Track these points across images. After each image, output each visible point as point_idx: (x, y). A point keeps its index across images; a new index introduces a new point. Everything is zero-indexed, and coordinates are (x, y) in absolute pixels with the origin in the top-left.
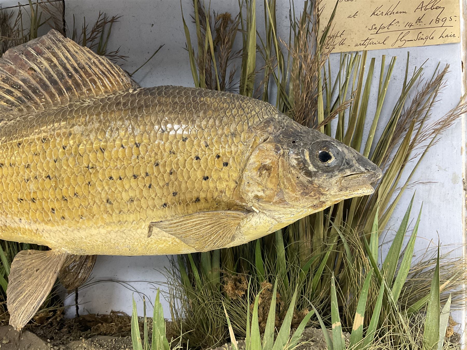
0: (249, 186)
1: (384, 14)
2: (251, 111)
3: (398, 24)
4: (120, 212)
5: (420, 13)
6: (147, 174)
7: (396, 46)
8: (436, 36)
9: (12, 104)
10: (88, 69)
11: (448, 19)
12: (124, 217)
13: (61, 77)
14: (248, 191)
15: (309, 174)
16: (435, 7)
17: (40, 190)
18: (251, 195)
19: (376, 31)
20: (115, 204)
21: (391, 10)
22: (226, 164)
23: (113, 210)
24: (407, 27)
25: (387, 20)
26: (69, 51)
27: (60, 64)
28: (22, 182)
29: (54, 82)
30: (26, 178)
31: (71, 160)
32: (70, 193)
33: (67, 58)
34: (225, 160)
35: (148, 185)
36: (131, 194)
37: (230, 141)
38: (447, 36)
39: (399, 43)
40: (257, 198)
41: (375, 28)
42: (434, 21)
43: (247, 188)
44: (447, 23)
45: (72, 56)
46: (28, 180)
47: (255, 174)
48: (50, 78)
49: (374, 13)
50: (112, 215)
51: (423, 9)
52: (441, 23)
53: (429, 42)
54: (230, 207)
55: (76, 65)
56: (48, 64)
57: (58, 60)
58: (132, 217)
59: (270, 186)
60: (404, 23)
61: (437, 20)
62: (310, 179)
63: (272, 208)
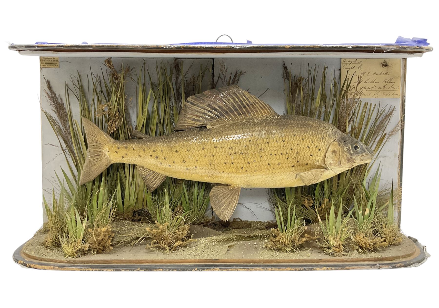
0: (328, 159)
1: (370, 83)
2: (328, 128)
3: (375, 88)
4: (273, 169)
5: (385, 84)
6: (287, 153)
7: (374, 97)
8: (391, 94)
9: (212, 117)
10: (254, 105)
11: (396, 87)
12: (274, 171)
13: (240, 107)
14: (328, 161)
15: (351, 154)
16: (391, 82)
17: (237, 159)
18: (329, 162)
19: (366, 90)
20: (272, 165)
21: (373, 81)
22: (319, 150)
23: (270, 168)
24: (379, 89)
25: (371, 85)
26: (245, 96)
27: (239, 101)
28: (227, 155)
29: (236, 110)
30: (230, 153)
31: (253, 146)
32: (252, 160)
33: (244, 99)
34: (319, 148)
35: (287, 158)
36: (279, 161)
37: (322, 141)
38: (395, 95)
39: (376, 96)
40: (330, 164)
41: (366, 88)
42: (390, 88)
43: (327, 160)
44: (396, 89)
45: (247, 98)
46: (231, 154)
47: (331, 154)
48: (234, 107)
49: (366, 82)
50: (269, 170)
51: (386, 82)
52: (393, 89)
53: (388, 96)
54: (320, 167)
55: (248, 103)
56: (233, 101)
57: (239, 100)
58: (278, 171)
59: (336, 159)
60: (378, 87)
61: (392, 88)
62: (351, 156)
63: (335, 168)
